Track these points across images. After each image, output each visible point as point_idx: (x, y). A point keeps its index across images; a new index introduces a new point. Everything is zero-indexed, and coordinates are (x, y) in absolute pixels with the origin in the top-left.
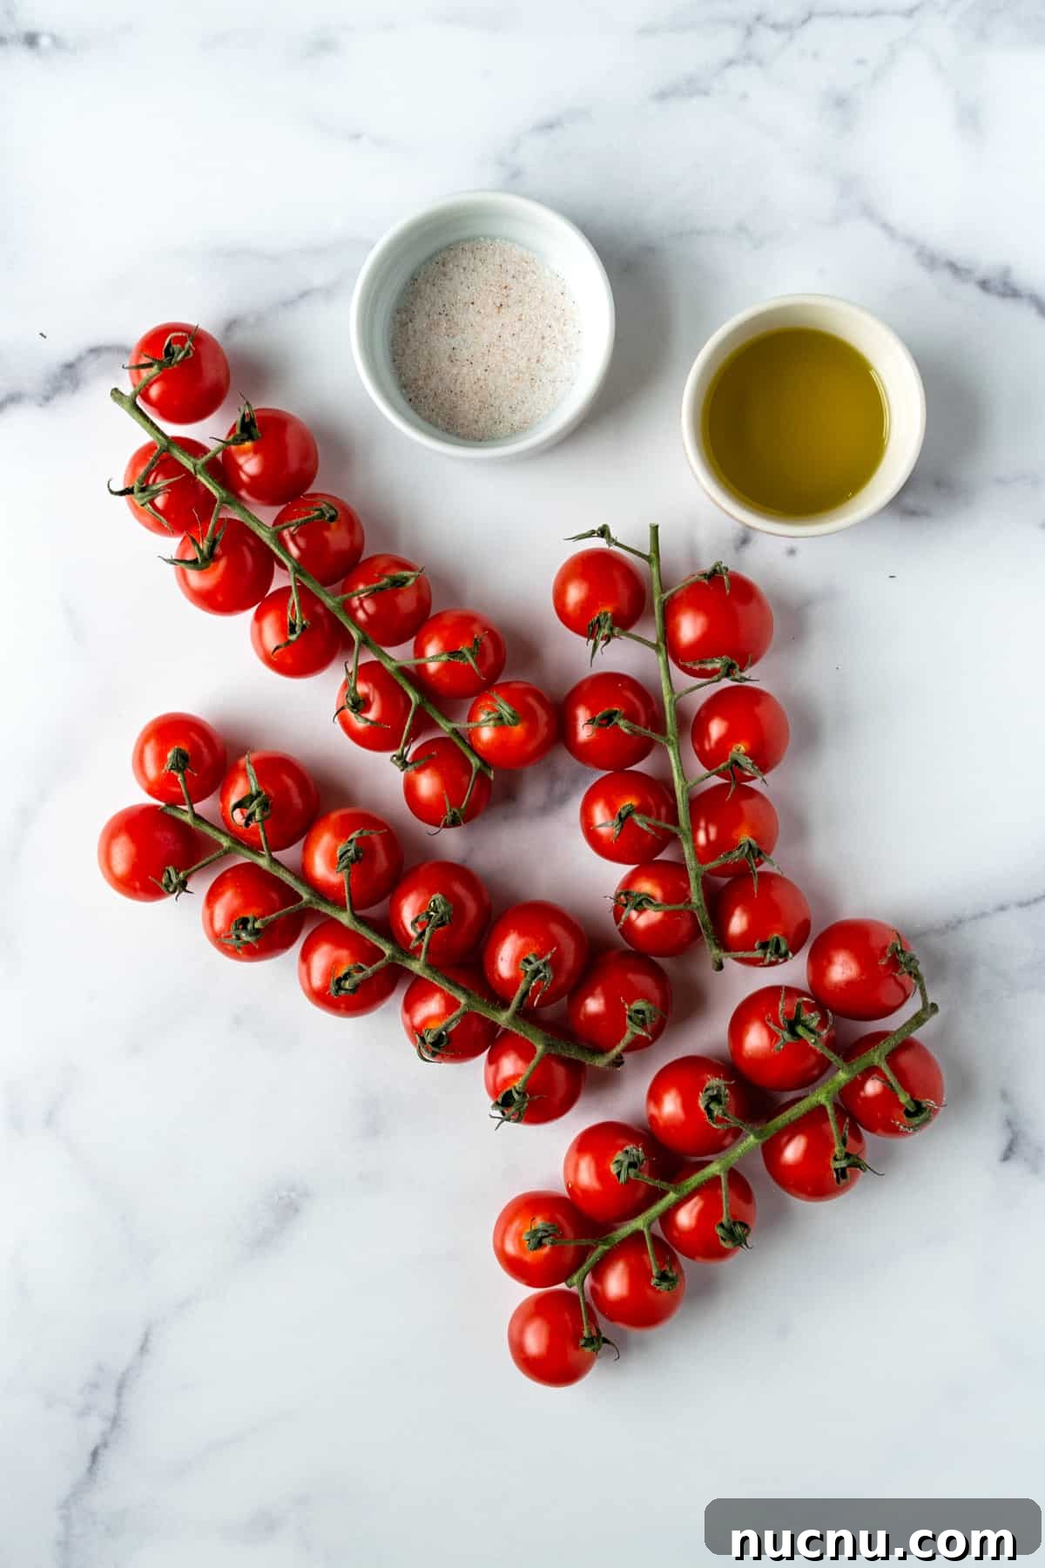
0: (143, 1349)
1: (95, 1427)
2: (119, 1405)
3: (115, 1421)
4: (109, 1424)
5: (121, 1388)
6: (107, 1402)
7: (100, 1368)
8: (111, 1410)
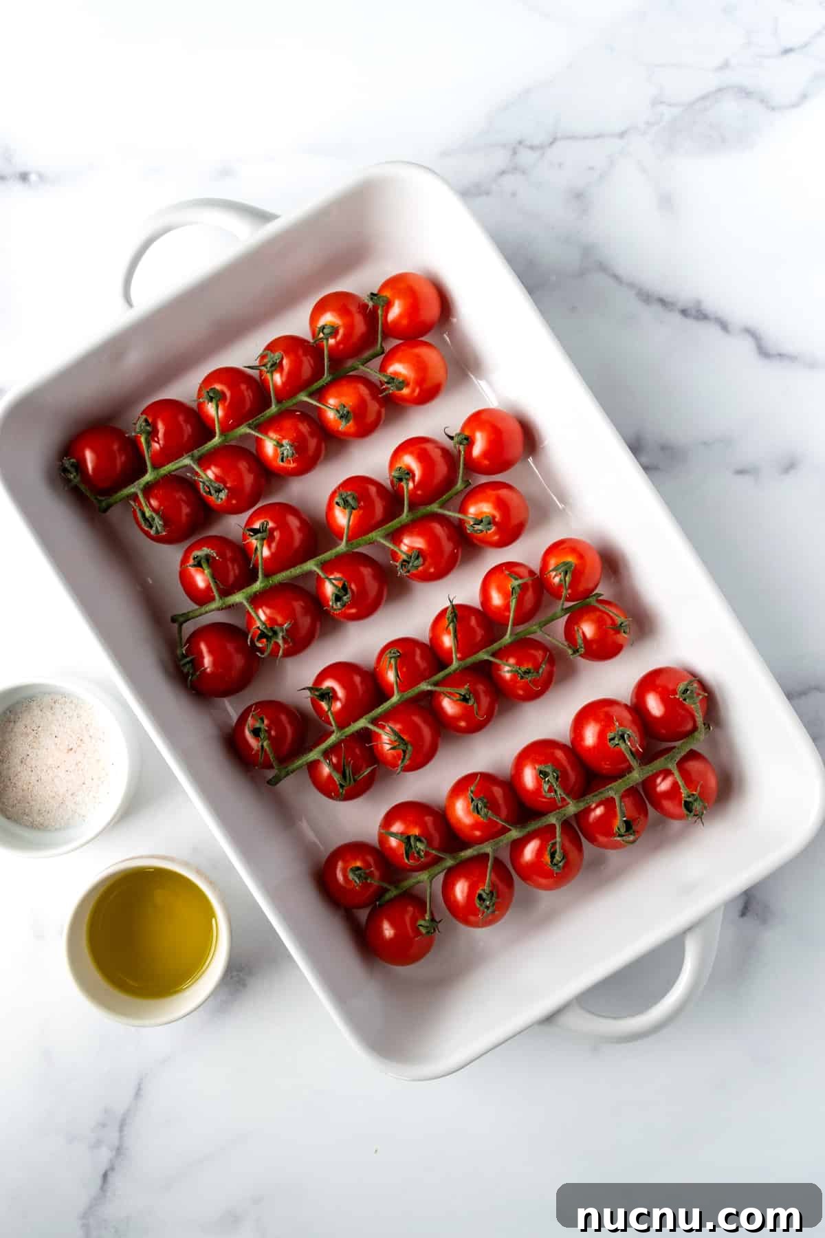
0: (138, 1094)
1: (105, 1154)
2: (121, 1138)
3: (119, 1151)
4: (114, 1153)
5: (122, 1125)
6: (112, 1136)
7: (106, 1111)
8: (116, 1143)
